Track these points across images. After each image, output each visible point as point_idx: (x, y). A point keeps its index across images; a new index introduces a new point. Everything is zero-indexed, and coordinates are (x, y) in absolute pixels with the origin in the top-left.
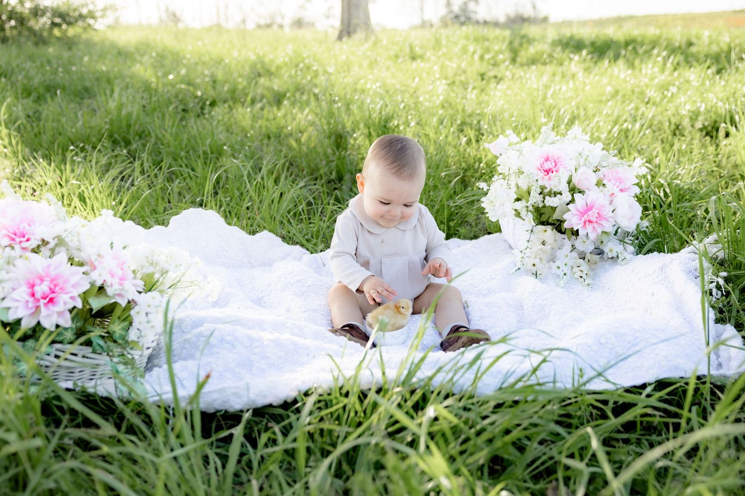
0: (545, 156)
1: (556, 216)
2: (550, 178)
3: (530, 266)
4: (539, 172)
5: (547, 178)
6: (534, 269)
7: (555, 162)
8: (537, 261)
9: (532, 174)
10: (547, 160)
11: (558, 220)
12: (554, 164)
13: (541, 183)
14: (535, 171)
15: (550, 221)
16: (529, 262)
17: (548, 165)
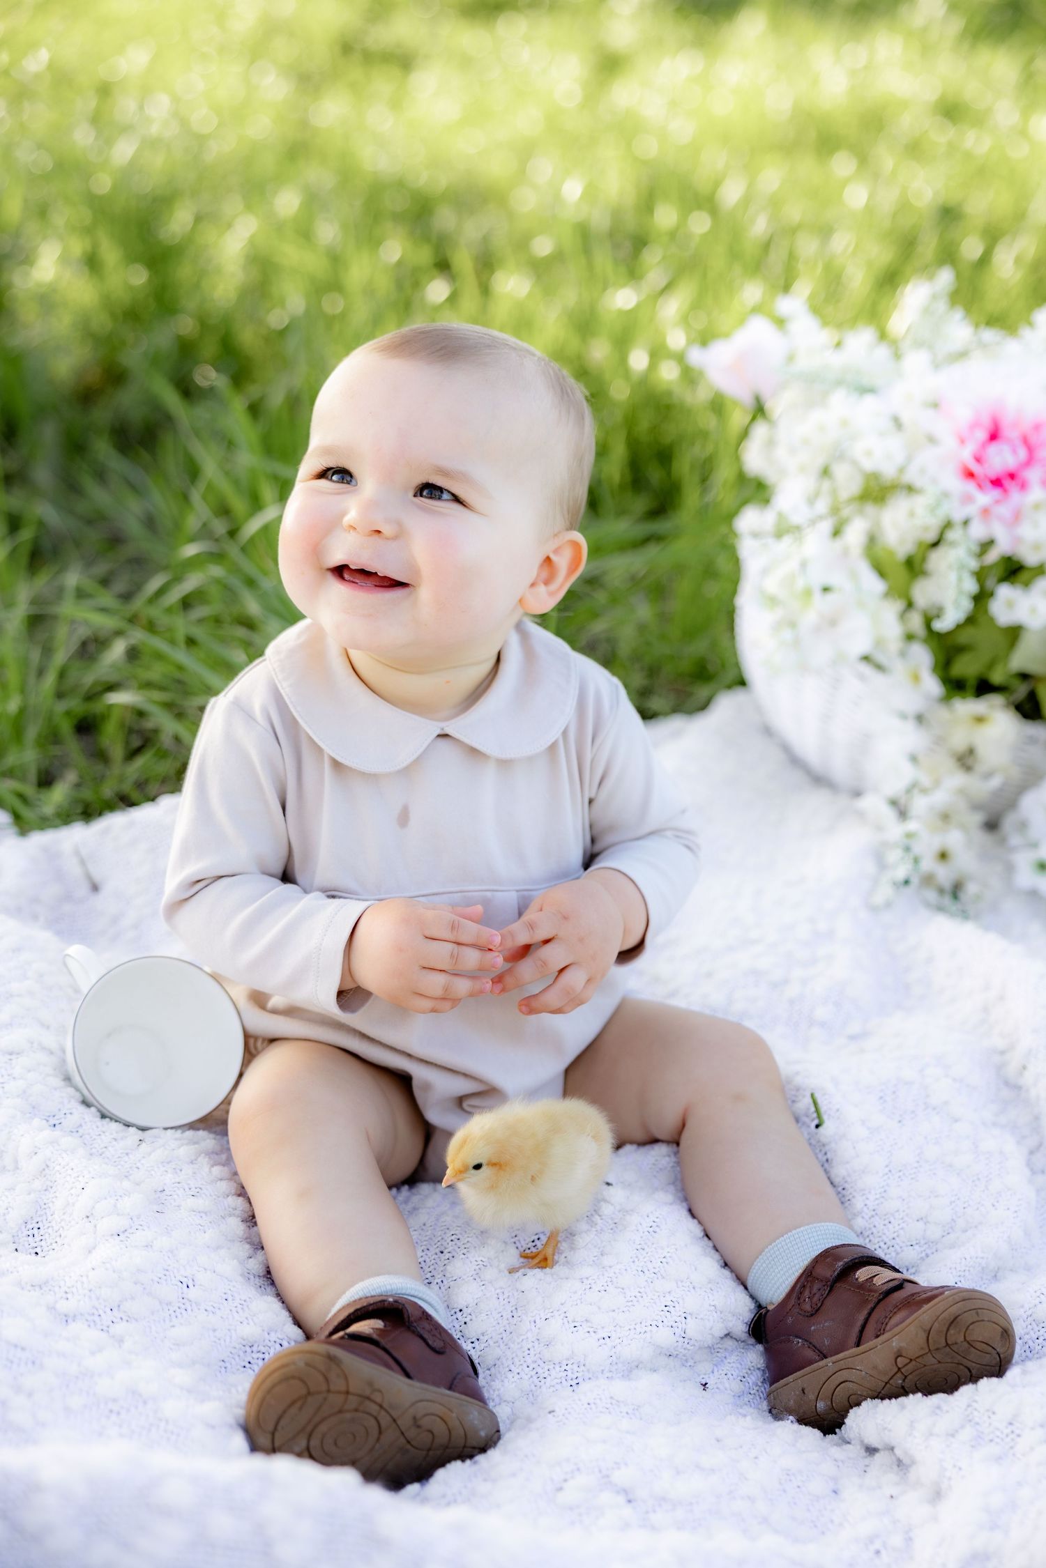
0: (986, 421)
1: (1020, 660)
2: (1017, 517)
3: (929, 864)
4: (971, 487)
5: (1004, 510)
6: (944, 874)
7: (1026, 441)
8: (954, 839)
9: (946, 495)
10: (994, 436)
11: (1024, 676)
12: (1022, 454)
13: (978, 531)
14: (957, 485)
15: (997, 678)
16: (927, 846)
17: (1002, 458)
